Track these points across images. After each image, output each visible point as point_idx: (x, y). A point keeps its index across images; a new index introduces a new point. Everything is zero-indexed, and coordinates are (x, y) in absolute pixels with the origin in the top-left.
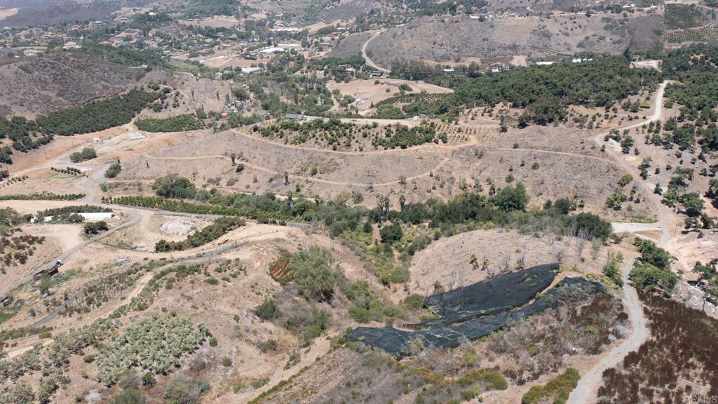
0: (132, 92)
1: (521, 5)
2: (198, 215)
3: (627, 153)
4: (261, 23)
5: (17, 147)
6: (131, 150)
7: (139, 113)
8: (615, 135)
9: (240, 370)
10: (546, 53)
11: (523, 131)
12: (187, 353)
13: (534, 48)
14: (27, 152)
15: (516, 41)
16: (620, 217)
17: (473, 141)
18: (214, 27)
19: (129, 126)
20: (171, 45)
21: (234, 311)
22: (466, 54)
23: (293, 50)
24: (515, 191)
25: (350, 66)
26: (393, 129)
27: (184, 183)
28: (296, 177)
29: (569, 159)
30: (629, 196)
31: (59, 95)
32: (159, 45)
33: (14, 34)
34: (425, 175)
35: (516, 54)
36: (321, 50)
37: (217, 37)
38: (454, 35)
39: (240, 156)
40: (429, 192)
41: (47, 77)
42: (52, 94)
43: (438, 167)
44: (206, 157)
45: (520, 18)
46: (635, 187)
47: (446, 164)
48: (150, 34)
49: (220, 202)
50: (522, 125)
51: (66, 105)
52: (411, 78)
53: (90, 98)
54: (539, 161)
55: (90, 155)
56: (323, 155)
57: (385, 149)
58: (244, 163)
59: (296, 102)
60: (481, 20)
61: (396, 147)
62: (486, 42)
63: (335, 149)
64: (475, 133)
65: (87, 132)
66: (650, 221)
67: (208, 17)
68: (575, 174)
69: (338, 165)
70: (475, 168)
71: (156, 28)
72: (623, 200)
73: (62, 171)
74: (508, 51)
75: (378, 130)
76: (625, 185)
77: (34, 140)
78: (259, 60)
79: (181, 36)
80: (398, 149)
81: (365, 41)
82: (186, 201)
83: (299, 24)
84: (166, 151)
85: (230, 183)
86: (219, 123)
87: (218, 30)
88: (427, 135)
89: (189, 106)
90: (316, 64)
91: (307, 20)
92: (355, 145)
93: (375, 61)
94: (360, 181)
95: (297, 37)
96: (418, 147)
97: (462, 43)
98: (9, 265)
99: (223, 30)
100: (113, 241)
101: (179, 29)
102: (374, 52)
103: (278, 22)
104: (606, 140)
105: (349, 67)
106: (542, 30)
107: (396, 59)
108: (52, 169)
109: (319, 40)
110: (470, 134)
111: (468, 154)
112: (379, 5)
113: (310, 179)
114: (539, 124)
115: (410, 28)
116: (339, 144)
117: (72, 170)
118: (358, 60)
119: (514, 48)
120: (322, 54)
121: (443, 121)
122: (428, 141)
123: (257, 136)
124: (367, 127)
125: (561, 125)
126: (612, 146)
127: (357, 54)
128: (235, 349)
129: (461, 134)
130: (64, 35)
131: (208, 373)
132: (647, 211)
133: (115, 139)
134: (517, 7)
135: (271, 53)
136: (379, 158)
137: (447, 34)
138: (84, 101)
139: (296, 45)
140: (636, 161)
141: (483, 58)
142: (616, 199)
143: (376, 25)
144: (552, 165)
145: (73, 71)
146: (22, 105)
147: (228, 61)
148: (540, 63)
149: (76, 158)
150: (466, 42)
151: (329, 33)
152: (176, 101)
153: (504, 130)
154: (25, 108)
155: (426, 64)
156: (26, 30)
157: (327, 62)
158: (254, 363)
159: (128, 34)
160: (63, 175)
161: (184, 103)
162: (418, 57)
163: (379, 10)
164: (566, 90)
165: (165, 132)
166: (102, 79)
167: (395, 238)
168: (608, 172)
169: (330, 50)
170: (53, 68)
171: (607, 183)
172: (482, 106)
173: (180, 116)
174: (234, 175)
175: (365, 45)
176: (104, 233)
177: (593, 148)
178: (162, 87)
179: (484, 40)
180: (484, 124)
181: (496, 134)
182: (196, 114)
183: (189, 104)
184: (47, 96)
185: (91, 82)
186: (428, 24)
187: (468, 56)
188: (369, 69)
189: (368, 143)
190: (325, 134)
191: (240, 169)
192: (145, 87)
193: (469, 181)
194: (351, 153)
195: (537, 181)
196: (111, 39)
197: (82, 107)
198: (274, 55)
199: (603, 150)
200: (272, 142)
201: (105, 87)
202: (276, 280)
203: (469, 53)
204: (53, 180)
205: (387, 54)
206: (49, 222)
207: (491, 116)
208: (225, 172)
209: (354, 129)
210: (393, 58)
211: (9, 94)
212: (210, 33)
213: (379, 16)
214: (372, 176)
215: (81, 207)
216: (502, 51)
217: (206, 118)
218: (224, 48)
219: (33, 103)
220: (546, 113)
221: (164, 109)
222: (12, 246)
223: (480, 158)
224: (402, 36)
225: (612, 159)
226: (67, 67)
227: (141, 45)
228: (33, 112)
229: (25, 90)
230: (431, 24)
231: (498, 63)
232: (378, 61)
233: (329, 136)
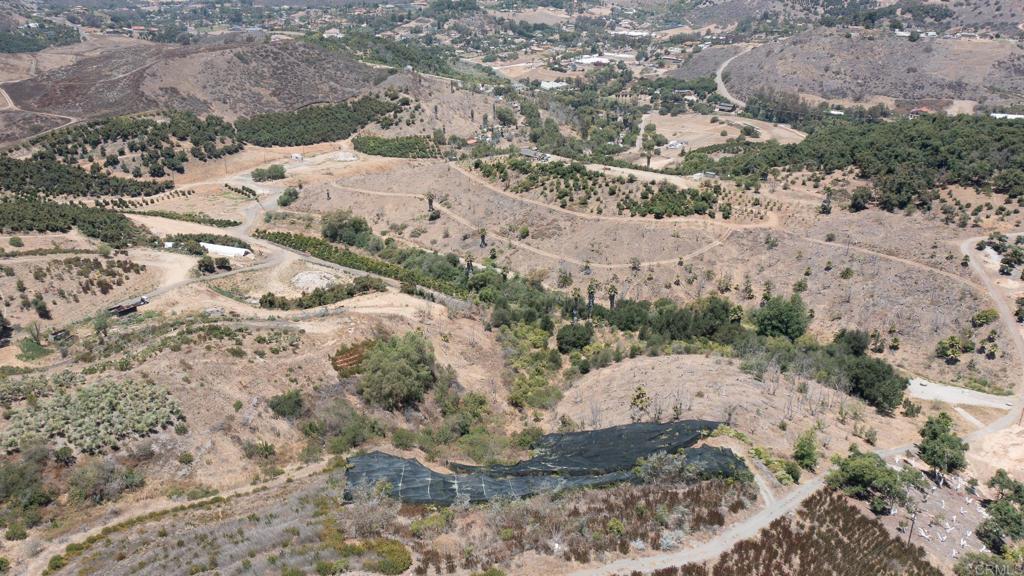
0: (365, 99)
1: (1010, 21)
2: (347, 269)
3: (1008, 274)
4: (599, 22)
5: (196, 153)
6: (330, 174)
7: (362, 127)
8: (998, 242)
9: (199, 472)
10: (1013, 100)
11: (856, 216)
12: (137, 436)
13: (992, 90)
14: (205, 161)
15: (963, 77)
16: (950, 376)
17: (773, 221)
18: (531, 22)
19: (346, 144)
20: (468, 42)
21: (242, 397)
22: (874, 90)
23: (621, 62)
24: (787, 306)
25: (692, 92)
26: (655, 189)
27: (358, 226)
28: (500, 238)
29: (906, 269)
30: (978, 346)
31: (274, 94)
32: (453, 42)
33: (289, 14)
34: (672, 261)
35: (959, 98)
36: (661, 65)
37: (532, 37)
38: (862, 59)
39: (444, 201)
40: (668, 286)
41: (265, 70)
42: (265, 93)
43: (696, 253)
44: (403, 195)
45: (983, 40)
46: (994, 332)
47: (713, 251)
48: (446, 26)
49: (390, 257)
50: (857, 207)
51: (278, 107)
52: (774, 119)
53: (309, 101)
54: (855, 267)
55: (277, 174)
56: (543, 213)
57: (632, 216)
58: (444, 209)
59: (585, 135)
60: (913, 38)
61: (649, 215)
62: (911, 74)
63: (563, 206)
64: (779, 209)
65: (290, 145)
66: (999, 392)
67: (529, 8)
68: (905, 295)
69: (560, 229)
70: (756, 262)
71: (455, 18)
72: (966, 350)
73: (236, 190)
74: (946, 91)
75: (633, 186)
76: (981, 325)
77: (219, 146)
78: (569, 73)
79: (484, 32)
80: (650, 218)
81: (728, 57)
82: (353, 249)
83: (654, 26)
84: (357, 181)
85: (415, 234)
86: (460, 152)
87: (537, 27)
88: (702, 204)
89: (427, 125)
90: (647, 86)
91: (666, 21)
92: (593, 204)
93: (731, 89)
94: (578, 256)
95: (635, 43)
96: (682, 219)
97: (872, 74)
98: (86, 293)
99: (542, 27)
100: (227, 286)
101: (485, 22)
102: (732, 76)
103: (625, 22)
104: (980, 247)
105: (691, 95)
106: (1016, 62)
107: (762, 89)
108: (226, 185)
109: (663, 52)
110: (771, 210)
111: (754, 240)
112: (779, 7)
113: (516, 243)
114: (883, 209)
115: (795, 43)
116: (571, 200)
117: (248, 190)
118: (706, 85)
119: (958, 88)
120: (661, 72)
121: (738, 185)
122: (700, 211)
123: (476, 176)
124: (620, 180)
125: (918, 215)
126: (986, 259)
127: (708, 76)
128: (208, 444)
129: (755, 209)
130: (344, 20)
131: (151, 466)
132: (1000, 374)
133: (320, 158)
134: (1002, 23)
135: (589, 65)
136: (618, 227)
137: (851, 57)
138: (300, 105)
139: (628, 56)
140: (1019, 290)
141: (901, 99)
142: (952, 346)
143: (763, 35)
144: (873, 276)
145: (298, 65)
146: (225, 102)
147: (528, 70)
148: (999, 116)
149: (259, 176)
150: (878, 72)
151: (682, 43)
152: (413, 116)
153: (826, 210)
154: (228, 106)
155: (801, 101)
156: (304, 10)
157: (661, 83)
158: (226, 467)
159: (420, 24)
160: (234, 194)
161: (422, 121)
162: (796, 89)
163: (777, 15)
164: (951, 159)
165: (385, 156)
166: (332, 79)
167: (575, 345)
168: (961, 299)
169: (674, 67)
170: (275, 59)
171: (954, 317)
172: (811, 170)
173: (410, 138)
174: (425, 223)
175: (725, 65)
176: (224, 273)
177: (950, 258)
178: (402, 95)
179: (909, 71)
180: (801, 198)
181: (811, 216)
182: (432, 137)
183: (429, 123)
184: (259, 94)
185: (317, 82)
186: (824, 39)
187: (877, 94)
188: (719, 99)
189: (612, 203)
190: (559, 183)
191: (435, 217)
192: (382, 95)
193: (738, 280)
194: (583, 215)
195: (841, 297)
196: (396, 30)
197: (296, 112)
198: (592, 68)
199: (965, 264)
200: (490, 186)
201: (332, 89)
202: (336, 369)
203: (880, 90)
204: (222, 199)
205: (751, 79)
206: (168, 250)
207: (816, 187)
208: (415, 217)
209: (600, 180)
210: (758, 87)
211: (213, 87)
212: (525, 30)
213: (774, 24)
214: (597, 252)
215: (218, 237)
216: (936, 90)
217: (444, 144)
218: (533, 52)
219: (239, 101)
220: (899, 191)
221: (394, 126)
222: (102, 271)
223: (770, 248)
224: (780, 55)
225: (977, 280)
226: (292, 59)
227: (429, 40)
228: (236, 112)
229: (234, 84)
230: (829, 39)
231: (924, 109)
232: (736, 89)
233: (563, 186)
